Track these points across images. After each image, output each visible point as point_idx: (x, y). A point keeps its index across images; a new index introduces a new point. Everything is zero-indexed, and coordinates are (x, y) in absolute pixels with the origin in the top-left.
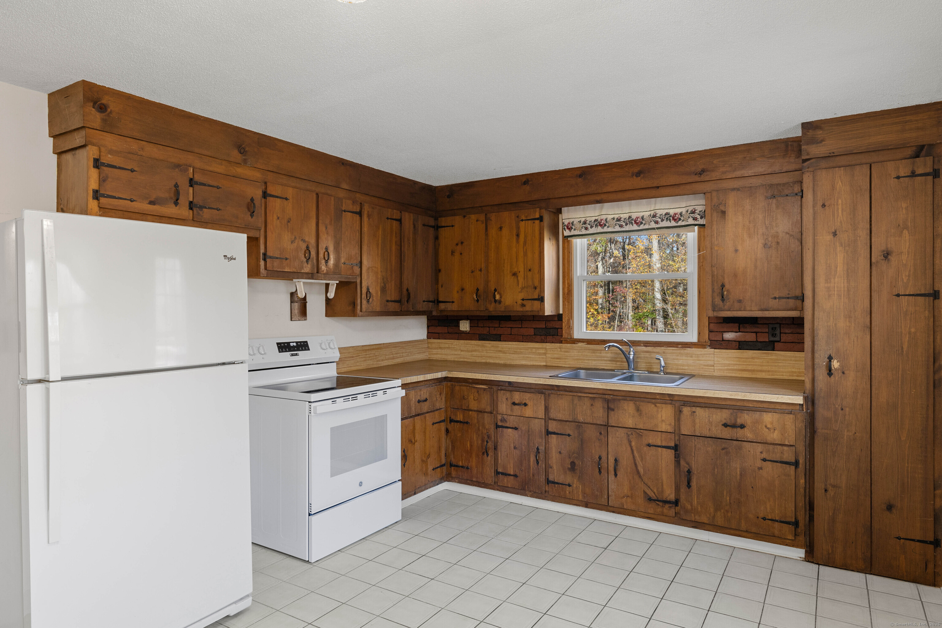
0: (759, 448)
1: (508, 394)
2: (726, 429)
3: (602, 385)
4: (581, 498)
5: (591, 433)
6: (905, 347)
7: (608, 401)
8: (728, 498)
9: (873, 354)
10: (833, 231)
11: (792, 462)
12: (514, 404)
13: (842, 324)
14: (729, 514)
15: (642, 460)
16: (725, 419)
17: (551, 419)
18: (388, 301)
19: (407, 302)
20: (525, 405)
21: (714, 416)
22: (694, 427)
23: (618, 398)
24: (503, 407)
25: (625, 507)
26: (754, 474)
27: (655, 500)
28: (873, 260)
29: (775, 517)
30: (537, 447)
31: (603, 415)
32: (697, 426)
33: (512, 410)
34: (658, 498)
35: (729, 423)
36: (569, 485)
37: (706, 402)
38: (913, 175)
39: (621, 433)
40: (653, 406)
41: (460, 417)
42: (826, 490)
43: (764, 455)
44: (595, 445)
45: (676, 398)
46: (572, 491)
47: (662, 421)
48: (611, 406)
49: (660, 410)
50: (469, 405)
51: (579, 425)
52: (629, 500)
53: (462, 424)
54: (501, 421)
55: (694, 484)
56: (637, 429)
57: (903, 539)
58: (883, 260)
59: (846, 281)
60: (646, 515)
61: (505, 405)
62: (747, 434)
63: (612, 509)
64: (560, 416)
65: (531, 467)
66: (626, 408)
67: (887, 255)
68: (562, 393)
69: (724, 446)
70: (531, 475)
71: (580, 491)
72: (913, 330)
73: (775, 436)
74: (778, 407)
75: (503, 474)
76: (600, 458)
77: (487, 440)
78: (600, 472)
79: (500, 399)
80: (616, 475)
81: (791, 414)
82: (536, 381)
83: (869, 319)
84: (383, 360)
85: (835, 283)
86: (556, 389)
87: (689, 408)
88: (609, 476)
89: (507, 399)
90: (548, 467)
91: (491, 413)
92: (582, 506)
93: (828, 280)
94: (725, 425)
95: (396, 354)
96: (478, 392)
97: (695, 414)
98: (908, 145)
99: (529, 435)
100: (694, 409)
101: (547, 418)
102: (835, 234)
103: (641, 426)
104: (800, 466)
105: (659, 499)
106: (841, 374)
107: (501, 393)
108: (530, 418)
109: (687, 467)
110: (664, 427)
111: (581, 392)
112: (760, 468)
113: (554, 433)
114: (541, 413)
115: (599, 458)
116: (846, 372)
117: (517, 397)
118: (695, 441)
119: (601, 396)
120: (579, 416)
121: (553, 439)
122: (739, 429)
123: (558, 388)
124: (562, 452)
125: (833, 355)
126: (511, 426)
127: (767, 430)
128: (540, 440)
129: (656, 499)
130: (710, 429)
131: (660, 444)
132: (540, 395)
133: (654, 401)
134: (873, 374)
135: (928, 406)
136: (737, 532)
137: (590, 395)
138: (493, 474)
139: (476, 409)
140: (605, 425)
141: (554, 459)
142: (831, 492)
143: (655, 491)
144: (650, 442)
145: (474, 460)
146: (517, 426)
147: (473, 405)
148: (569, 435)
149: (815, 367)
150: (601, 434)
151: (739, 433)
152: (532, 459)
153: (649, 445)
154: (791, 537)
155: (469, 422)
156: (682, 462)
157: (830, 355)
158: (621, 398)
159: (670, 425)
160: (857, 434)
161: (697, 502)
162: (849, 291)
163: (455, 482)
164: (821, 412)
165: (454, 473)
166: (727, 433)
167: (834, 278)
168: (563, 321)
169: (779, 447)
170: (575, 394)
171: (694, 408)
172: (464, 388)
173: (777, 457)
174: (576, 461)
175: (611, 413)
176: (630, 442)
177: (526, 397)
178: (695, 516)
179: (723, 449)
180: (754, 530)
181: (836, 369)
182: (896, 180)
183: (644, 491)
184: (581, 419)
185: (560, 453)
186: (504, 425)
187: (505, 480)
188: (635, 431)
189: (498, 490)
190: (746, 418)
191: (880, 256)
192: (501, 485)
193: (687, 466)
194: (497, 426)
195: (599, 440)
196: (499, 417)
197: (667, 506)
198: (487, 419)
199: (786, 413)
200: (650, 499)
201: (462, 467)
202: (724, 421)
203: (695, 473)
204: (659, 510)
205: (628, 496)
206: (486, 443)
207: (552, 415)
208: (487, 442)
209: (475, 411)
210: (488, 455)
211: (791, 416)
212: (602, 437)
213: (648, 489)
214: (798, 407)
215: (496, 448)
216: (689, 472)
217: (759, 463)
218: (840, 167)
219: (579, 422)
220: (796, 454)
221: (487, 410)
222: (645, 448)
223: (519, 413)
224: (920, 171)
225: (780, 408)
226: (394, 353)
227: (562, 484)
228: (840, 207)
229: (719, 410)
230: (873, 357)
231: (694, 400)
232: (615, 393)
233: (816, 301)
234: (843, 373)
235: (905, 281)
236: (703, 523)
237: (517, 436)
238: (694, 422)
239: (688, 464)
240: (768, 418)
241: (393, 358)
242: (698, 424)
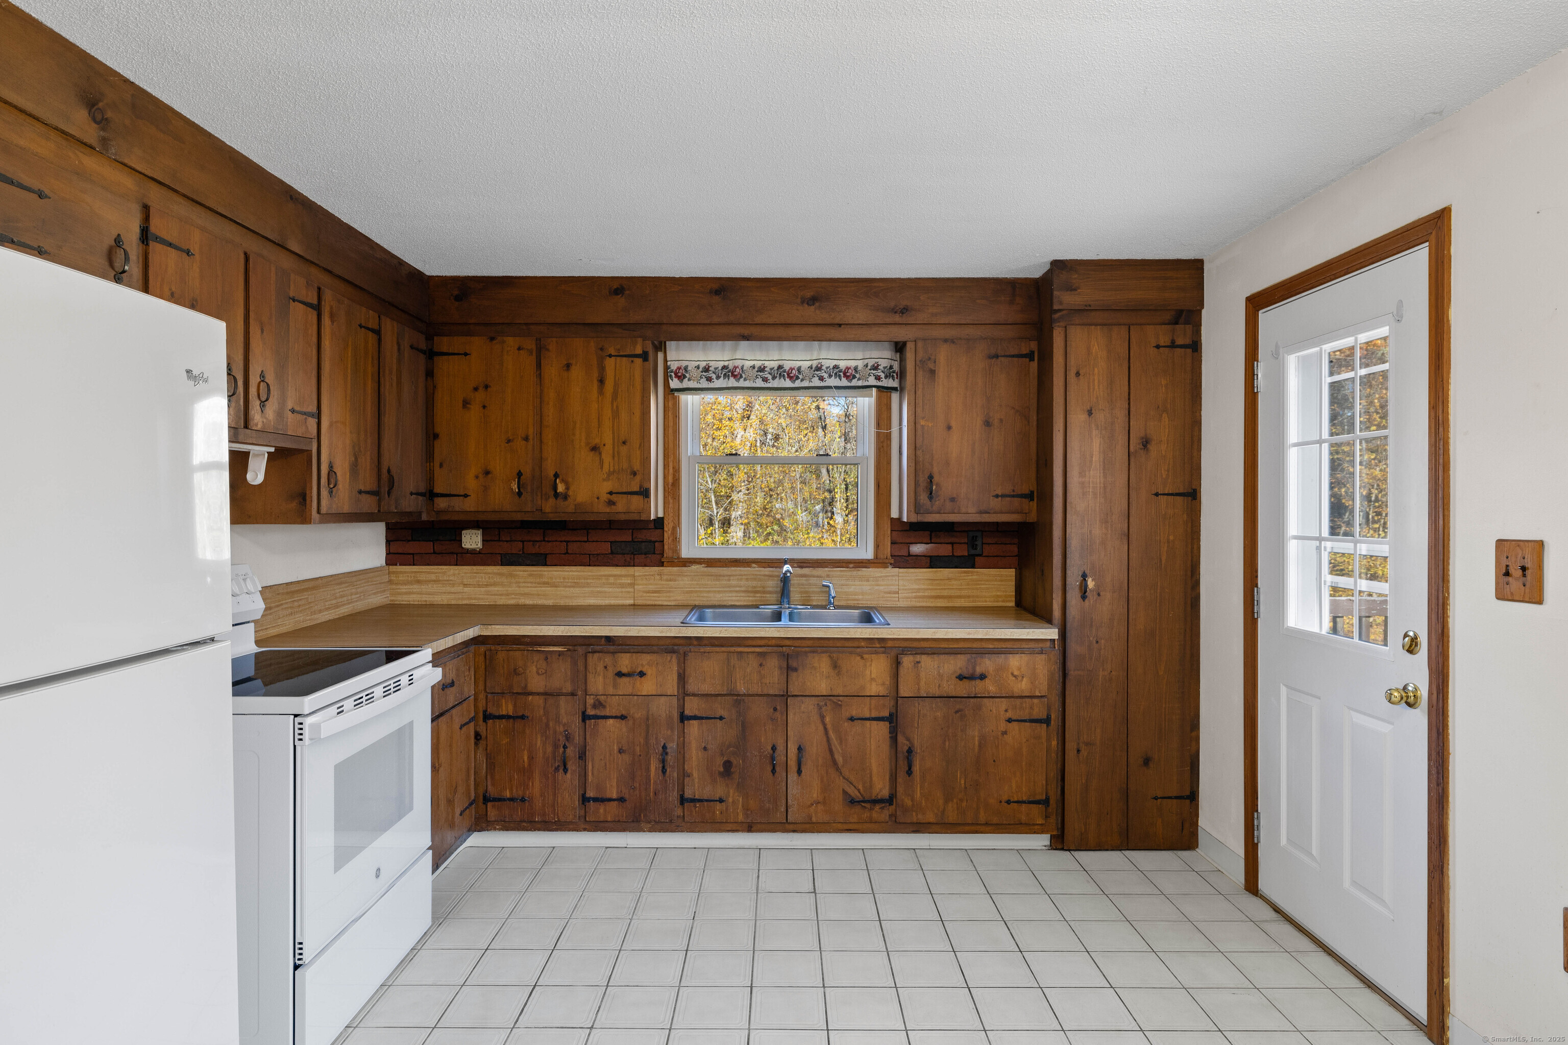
0: (1003, 704)
1: (608, 659)
2: (961, 683)
3: (779, 631)
4: (741, 818)
5: (758, 710)
6: (1164, 558)
7: (787, 657)
8: (963, 782)
9: (1130, 568)
10: (1089, 408)
11: (1043, 719)
12: (620, 674)
13: (1097, 532)
14: (964, 804)
15: (841, 743)
16: (960, 668)
17: (688, 695)
18: (360, 492)
19: (389, 494)
20: (642, 674)
21: (946, 666)
22: (918, 684)
23: (803, 649)
24: (598, 683)
25: (814, 820)
26: (997, 743)
27: (858, 802)
28: (1132, 449)
29: (1022, 798)
30: (662, 745)
31: (778, 680)
32: (922, 684)
33: (615, 686)
34: (864, 798)
35: (965, 674)
36: (721, 801)
37: (932, 646)
38: (1173, 345)
39: (809, 705)
40: (859, 658)
41: (507, 708)
42: (1078, 751)
43: (1009, 715)
44: (765, 730)
45: (890, 644)
46: (727, 809)
47: (872, 679)
48: (793, 664)
49: (868, 664)
50: (526, 686)
51: (738, 699)
52: (820, 807)
53: (511, 720)
54: (594, 706)
55: (916, 768)
56: (834, 696)
57: (1161, 798)
58: (1141, 449)
59: (1102, 474)
60: (846, 827)
61: (601, 679)
62: (990, 686)
63: (791, 827)
64: (706, 688)
65: (652, 781)
66: (816, 665)
67: (1146, 443)
68: (708, 649)
69: (958, 707)
70: (651, 794)
71: (740, 806)
72: (1171, 538)
73: (1023, 686)
74: (1024, 645)
75: (596, 800)
76: (774, 748)
77: (565, 745)
78: (774, 771)
79: (590, 667)
80: (799, 772)
81: (1042, 653)
82: (662, 632)
83: (1127, 525)
84: (320, 611)
85: (1089, 478)
86: (695, 643)
87: (911, 658)
88: (789, 776)
89: (606, 667)
90: (684, 775)
91: (573, 694)
92: (743, 831)
93: (1082, 474)
94: (961, 678)
95: (342, 597)
96: (546, 659)
97: (919, 665)
98: (1169, 308)
99: (648, 726)
100: (918, 658)
101: (683, 693)
102: (1090, 413)
103: (839, 691)
104: (1052, 722)
105: (866, 799)
106: (1096, 596)
107: (593, 659)
108: (650, 697)
109: (907, 745)
110: (874, 689)
111: (739, 646)
112: (1005, 733)
113: (695, 718)
114: (671, 686)
115: (772, 748)
116: (1101, 594)
117: (625, 662)
118: (919, 704)
119: (775, 648)
120: (738, 684)
121: (693, 728)
122: (978, 682)
123: (700, 641)
124: (709, 747)
125: (1087, 572)
126: (614, 715)
127: (1014, 678)
128: (669, 732)
129: (861, 799)
130: (939, 686)
131: (868, 716)
132: (669, 657)
133: (859, 650)
134: (1131, 594)
135: (1186, 630)
136: (973, 828)
137: (758, 650)
138: (577, 803)
139: (541, 690)
140: (783, 696)
141: (695, 757)
142: (1084, 753)
143: (860, 787)
144: (854, 713)
145: (537, 784)
146: (624, 713)
147: (536, 683)
148: (721, 718)
149: (1067, 589)
150: (775, 709)
151: (978, 687)
152: (654, 766)
153: (852, 719)
154: (1040, 821)
155: (527, 713)
156: (901, 739)
157: (1084, 572)
158: (807, 649)
159: (883, 684)
160: (1113, 673)
161: (921, 793)
162: (1105, 487)
163: (495, 829)
164: (1074, 647)
165: (492, 813)
166: (963, 688)
167: (1090, 471)
168: (666, 529)
169: (1028, 700)
170: (732, 649)
171: (918, 656)
172: (518, 653)
173: (1025, 715)
174: (732, 759)
175: (793, 675)
176: (822, 718)
177: (644, 661)
178: (917, 815)
179: (956, 712)
180: (995, 820)
181: (1090, 590)
182: (1156, 349)
183: (843, 790)
184: (742, 689)
185: (705, 749)
186: (599, 712)
187: (601, 811)
188: (830, 700)
189: (585, 830)
190: (987, 664)
191: (1139, 444)
192: (593, 819)
193: (908, 743)
194: (585, 717)
195: (772, 720)
196: (590, 701)
197: (877, 807)
198: (564, 705)
199: (1037, 653)
200: (853, 802)
201: (512, 799)
202: (959, 672)
203: (918, 751)
204: (866, 815)
205: (819, 803)
206: (562, 750)
207: (692, 686)
208: (565, 747)
209: (538, 694)
210: (565, 770)
211: (1043, 656)
212: (778, 715)
213: (849, 787)
214: (1048, 644)
215: (582, 756)
216: (910, 751)
217: (1003, 726)
218: (1096, 325)
219: (738, 695)
220: (1049, 708)
221: (564, 691)
222: (846, 724)
223: (629, 690)
224: (1179, 342)
225: (1027, 647)
226: (338, 595)
227: (707, 801)
228: (1096, 377)
229: (952, 657)
230: (1130, 573)
231: (915, 644)
232: (797, 643)
233: (1068, 501)
234: (1099, 595)
235: (1164, 476)
236: (929, 823)
237: (624, 730)
238: (918, 677)
239: (908, 739)
240: (1015, 662)
241: (337, 606)
242: (924, 680)
